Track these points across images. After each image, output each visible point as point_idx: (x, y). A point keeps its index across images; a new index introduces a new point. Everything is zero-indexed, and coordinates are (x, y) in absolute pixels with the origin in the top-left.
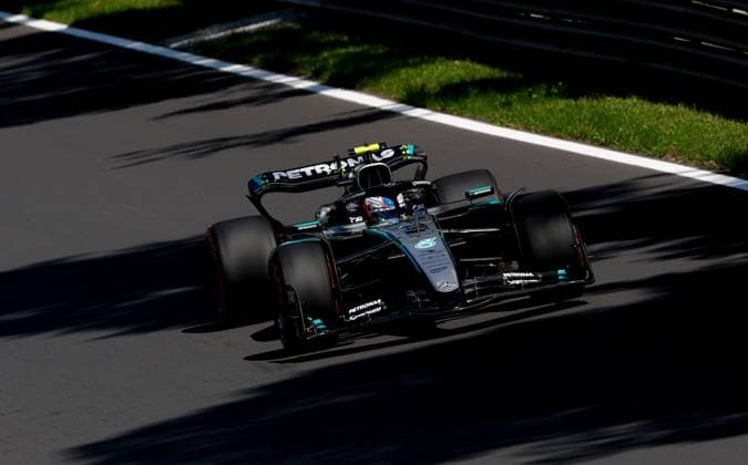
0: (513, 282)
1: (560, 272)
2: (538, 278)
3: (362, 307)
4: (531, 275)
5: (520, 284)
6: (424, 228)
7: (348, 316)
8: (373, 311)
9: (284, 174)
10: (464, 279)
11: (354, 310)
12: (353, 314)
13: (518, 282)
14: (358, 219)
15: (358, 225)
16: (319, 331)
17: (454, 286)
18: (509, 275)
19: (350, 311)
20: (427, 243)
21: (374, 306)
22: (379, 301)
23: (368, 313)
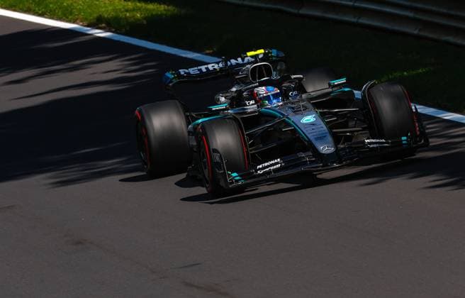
0: (372, 146)
1: (404, 138)
2: (388, 143)
3: (266, 164)
4: (384, 141)
5: (377, 147)
6: (305, 108)
7: (256, 171)
8: (275, 167)
9: (187, 71)
10: (338, 144)
11: (261, 166)
12: (260, 169)
13: (375, 145)
14: (251, 102)
15: (251, 106)
16: (237, 181)
17: (333, 149)
18: (368, 141)
19: (258, 167)
20: (309, 119)
21: (275, 164)
22: (279, 160)
23: (272, 168)
